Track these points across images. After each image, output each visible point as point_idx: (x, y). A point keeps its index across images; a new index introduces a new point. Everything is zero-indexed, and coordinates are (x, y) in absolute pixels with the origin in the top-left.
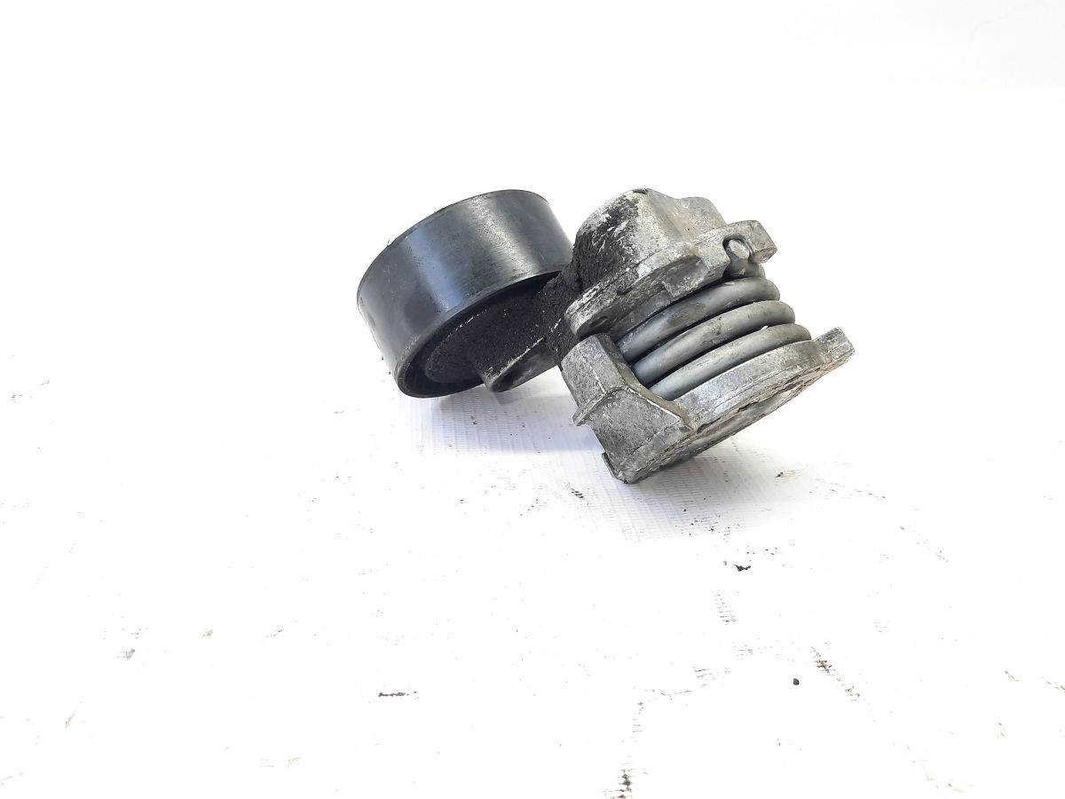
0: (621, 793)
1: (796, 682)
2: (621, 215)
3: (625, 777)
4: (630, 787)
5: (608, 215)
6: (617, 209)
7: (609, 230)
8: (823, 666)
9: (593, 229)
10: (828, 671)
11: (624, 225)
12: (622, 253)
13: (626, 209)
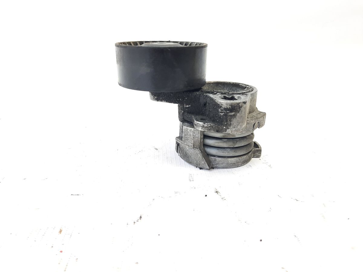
0: (138, 220)
1: (206, 196)
2: (234, 109)
3: (141, 217)
4: (141, 219)
5: (230, 107)
6: (235, 107)
7: (228, 112)
8: (217, 192)
9: (223, 106)
10: (218, 193)
11: (233, 113)
12: (227, 121)
13: (237, 109)
